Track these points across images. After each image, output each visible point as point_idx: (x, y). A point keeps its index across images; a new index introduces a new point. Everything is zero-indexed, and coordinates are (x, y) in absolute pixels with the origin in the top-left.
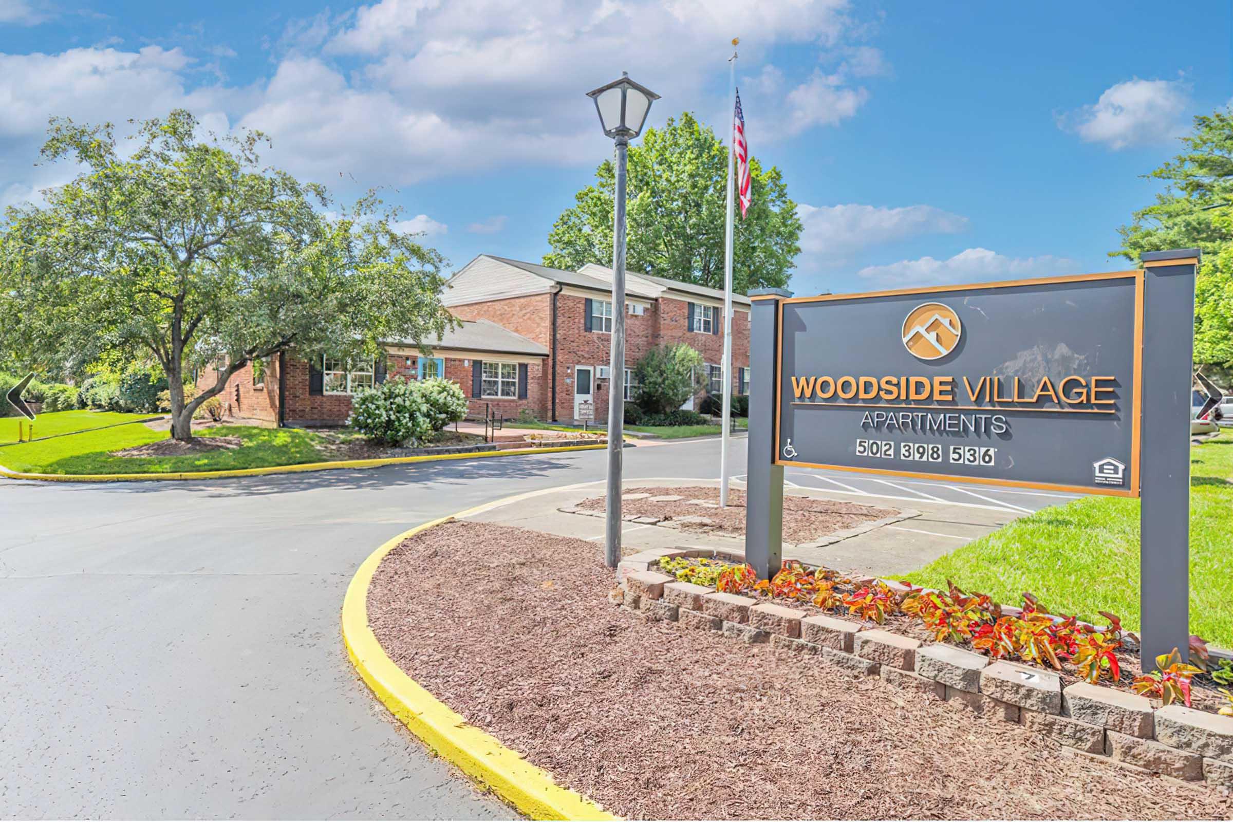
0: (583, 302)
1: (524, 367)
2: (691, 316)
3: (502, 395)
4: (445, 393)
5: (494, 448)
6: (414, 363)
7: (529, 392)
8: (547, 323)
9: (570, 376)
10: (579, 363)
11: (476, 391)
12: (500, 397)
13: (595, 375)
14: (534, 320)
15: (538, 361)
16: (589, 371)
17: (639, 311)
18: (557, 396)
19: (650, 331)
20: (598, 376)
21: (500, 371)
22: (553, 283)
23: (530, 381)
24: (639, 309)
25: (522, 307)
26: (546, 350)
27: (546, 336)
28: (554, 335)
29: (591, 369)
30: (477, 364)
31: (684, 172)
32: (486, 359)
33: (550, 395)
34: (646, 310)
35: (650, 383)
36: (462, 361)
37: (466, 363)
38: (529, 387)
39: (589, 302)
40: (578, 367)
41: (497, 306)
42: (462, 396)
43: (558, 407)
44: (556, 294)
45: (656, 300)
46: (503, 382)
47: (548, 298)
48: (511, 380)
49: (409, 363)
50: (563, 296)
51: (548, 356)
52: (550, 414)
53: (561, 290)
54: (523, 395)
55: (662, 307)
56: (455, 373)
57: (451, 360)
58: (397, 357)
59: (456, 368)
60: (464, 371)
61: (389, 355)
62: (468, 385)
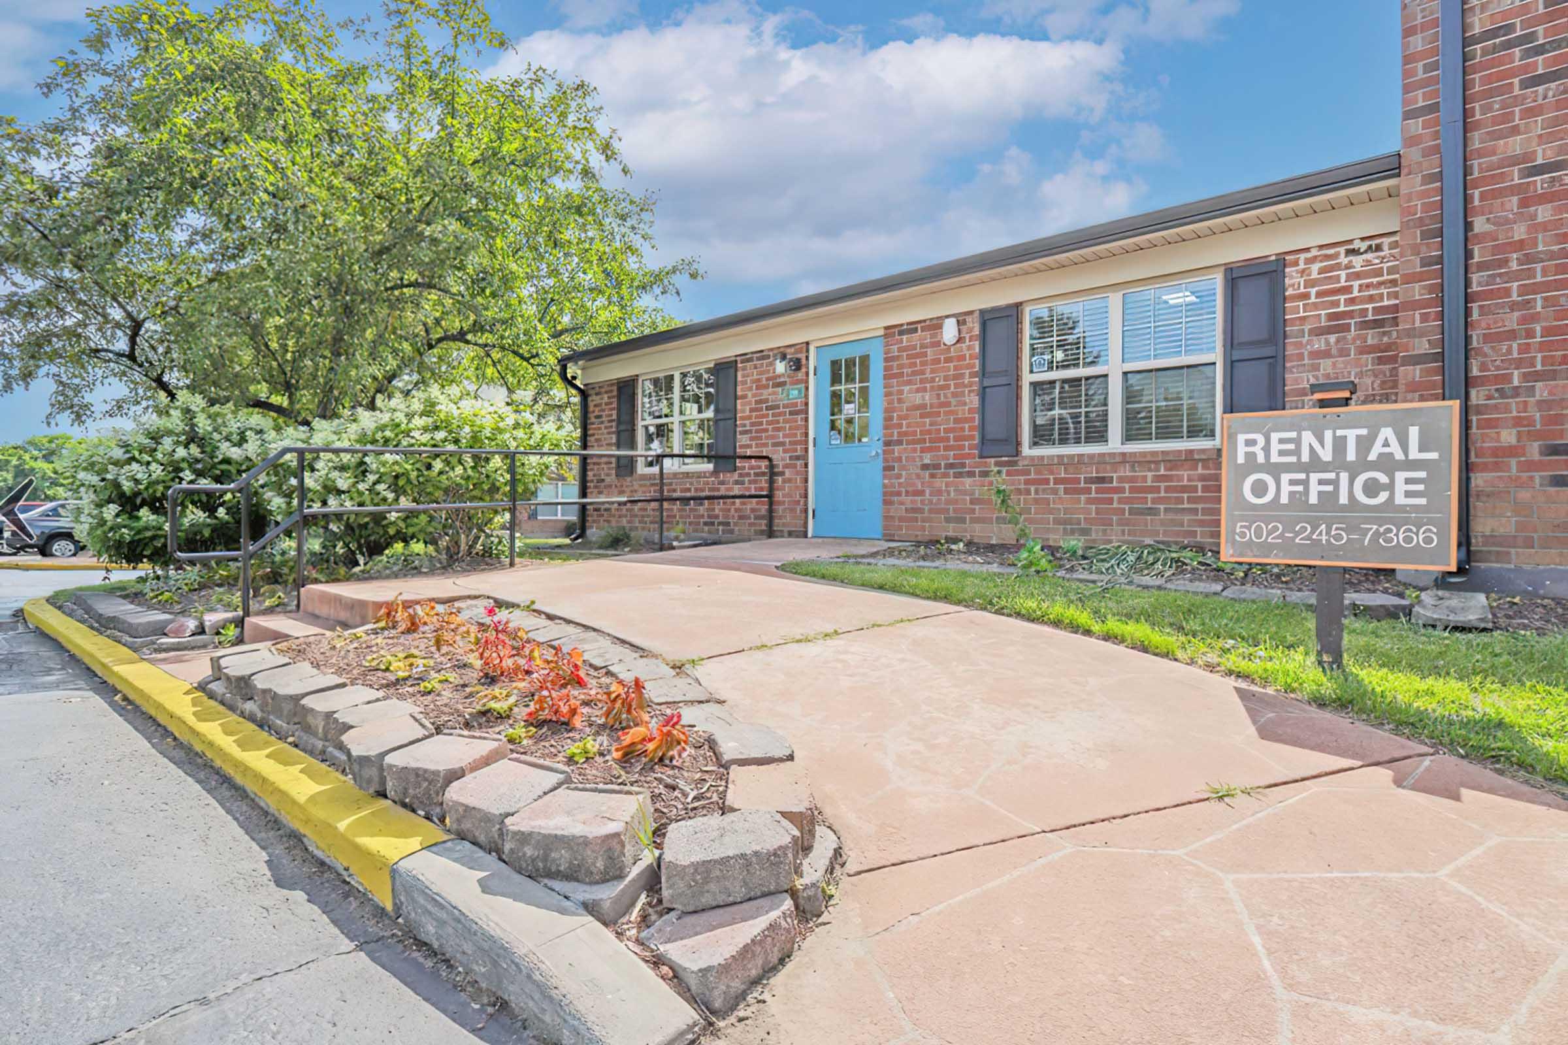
3: (1127, 435)
12: (1115, 444)
30: (997, 321)
36: (935, 325)
37: (950, 332)
49: (781, 368)
56: (914, 373)
57: (901, 333)
58: (758, 359)
59: (917, 356)
60: (948, 360)
61: (739, 359)
62: (963, 412)
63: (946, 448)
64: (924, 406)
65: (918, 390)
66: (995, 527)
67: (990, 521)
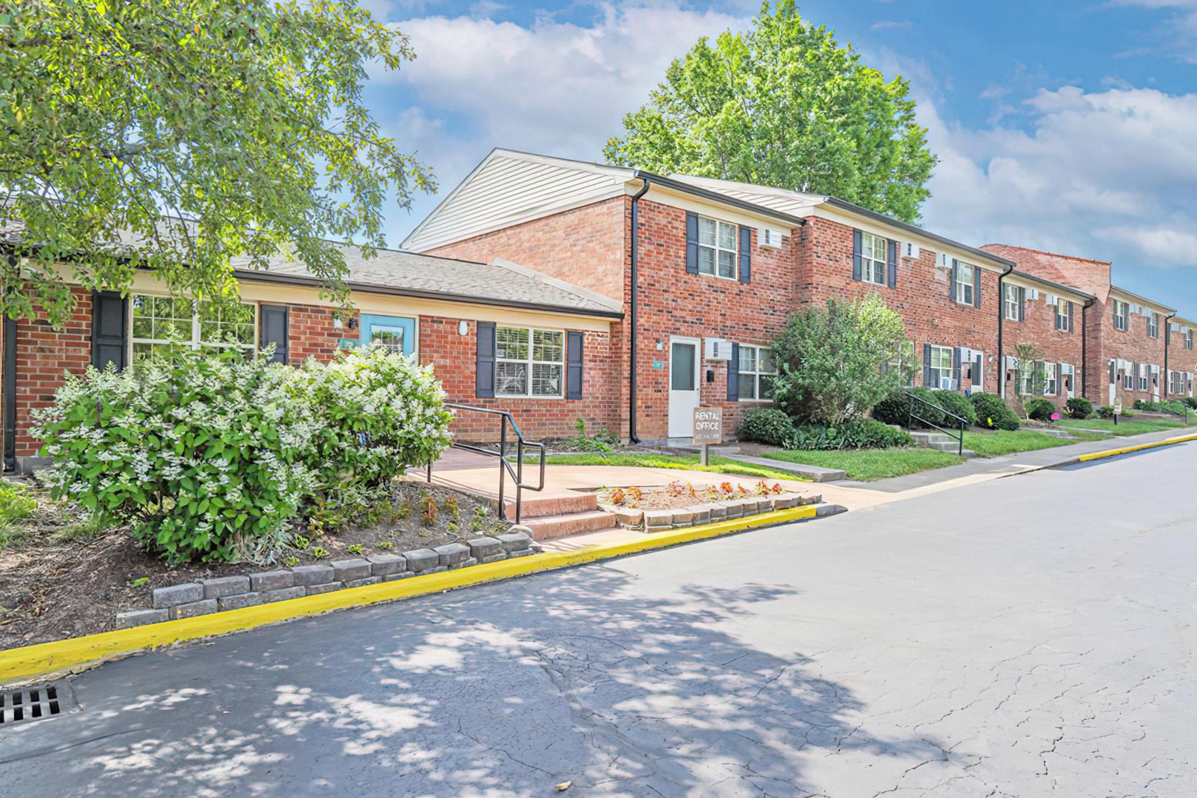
0: (683, 218)
1: (576, 337)
2: (856, 254)
3: (535, 391)
4: (391, 387)
5: (521, 548)
6: (351, 324)
7: (585, 386)
8: (620, 255)
9: (662, 356)
10: (676, 331)
11: (485, 384)
12: (530, 395)
13: (702, 354)
14: (593, 251)
15: (601, 326)
16: (692, 347)
17: (776, 241)
18: (639, 395)
19: (791, 279)
20: (709, 355)
21: (531, 345)
22: (630, 176)
23: (587, 365)
24: (776, 237)
25: (572, 230)
26: (618, 305)
27: (618, 280)
28: (633, 278)
29: (697, 342)
30: (485, 328)
31: (784, 73)
32: (504, 320)
33: (625, 391)
34: (785, 239)
35: (812, 368)
36: (456, 322)
37: (464, 329)
38: (586, 376)
39: (692, 218)
40: (674, 339)
41: (525, 234)
42: (440, 394)
43: (640, 415)
44: (636, 198)
45: (804, 222)
46: (536, 367)
47: (620, 207)
48: (553, 363)
49: (338, 324)
50: (649, 204)
51: (621, 316)
52: (626, 427)
53: (645, 191)
54: (575, 393)
55: (815, 234)
56: (440, 347)
57: (433, 321)
58: (312, 311)
59: (442, 337)
60: (460, 343)
61: (291, 306)
62: (468, 373)
63: (459, 392)
64: (445, 367)
65: (442, 357)
66: (483, 434)
67: (479, 431)
